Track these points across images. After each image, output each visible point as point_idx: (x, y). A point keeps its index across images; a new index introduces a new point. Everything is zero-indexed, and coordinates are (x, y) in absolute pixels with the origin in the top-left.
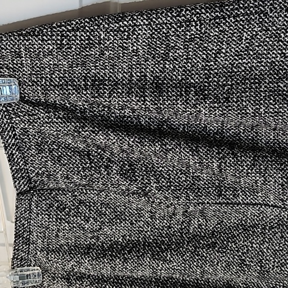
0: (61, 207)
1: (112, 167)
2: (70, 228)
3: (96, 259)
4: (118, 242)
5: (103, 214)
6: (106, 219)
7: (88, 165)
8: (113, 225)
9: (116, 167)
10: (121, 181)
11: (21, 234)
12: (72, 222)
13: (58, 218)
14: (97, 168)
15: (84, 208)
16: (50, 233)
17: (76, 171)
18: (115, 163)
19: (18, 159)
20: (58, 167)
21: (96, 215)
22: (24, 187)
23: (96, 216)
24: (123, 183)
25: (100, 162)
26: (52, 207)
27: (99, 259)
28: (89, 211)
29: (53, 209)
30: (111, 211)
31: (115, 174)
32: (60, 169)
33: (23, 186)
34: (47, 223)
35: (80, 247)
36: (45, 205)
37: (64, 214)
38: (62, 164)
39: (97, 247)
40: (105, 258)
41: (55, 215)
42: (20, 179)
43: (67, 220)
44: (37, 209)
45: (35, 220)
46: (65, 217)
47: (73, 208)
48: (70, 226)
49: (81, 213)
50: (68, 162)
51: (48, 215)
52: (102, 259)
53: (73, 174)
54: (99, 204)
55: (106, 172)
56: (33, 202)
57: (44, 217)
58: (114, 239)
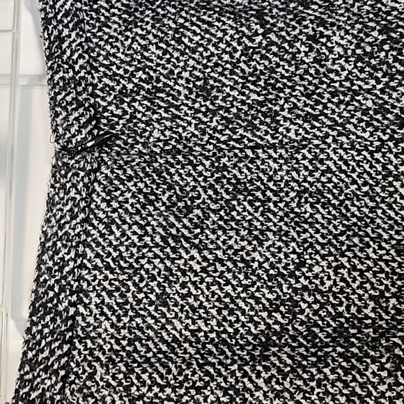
0: (181, 204)
1: (329, 38)
2: (205, 264)
3: (293, 370)
4: (360, 320)
5: (306, 222)
6: (318, 236)
7: (258, 39)
8: (343, 255)
9: (342, 38)
10: (359, 79)
11: (51, 300)
12: (211, 246)
13: (171, 234)
14: (286, 45)
15: (249, 208)
16: (140, 290)
17: (227, 62)
18: (339, 28)
19: (72, 53)
20: (177, 59)
21: (286, 224)
22: (79, 132)
23: (285, 228)
24: (365, 87)
25: (294, 28)
26: (151, 203)
27: (304, 371)
28: (262, 215)
29: (156, 209)
30: (329, 213)
31: (341, 57)
32: (182, 64)
33: (76, 127)
34: (135, 250)
35: (237, 343)
36: (134, 196)
37: (188, 224)
38: (187, 47)
39: (294, 338)
40: (327, 365)
41: (160, 225)
42: (70, 108)
43: (197, 241)
44: (109, 206)
45: (98, 244)
46: (190, 232)
47: (213, 207)
48: (205, 259)
49: (238, 222)
50: (203, 38)
51: (141, 227)
52: (314, 370)
53: (222, 74)
54: (292, 194)
55: (313, 55)
56: (100, 183)
57: (128, 233)
58: (348, 308)
